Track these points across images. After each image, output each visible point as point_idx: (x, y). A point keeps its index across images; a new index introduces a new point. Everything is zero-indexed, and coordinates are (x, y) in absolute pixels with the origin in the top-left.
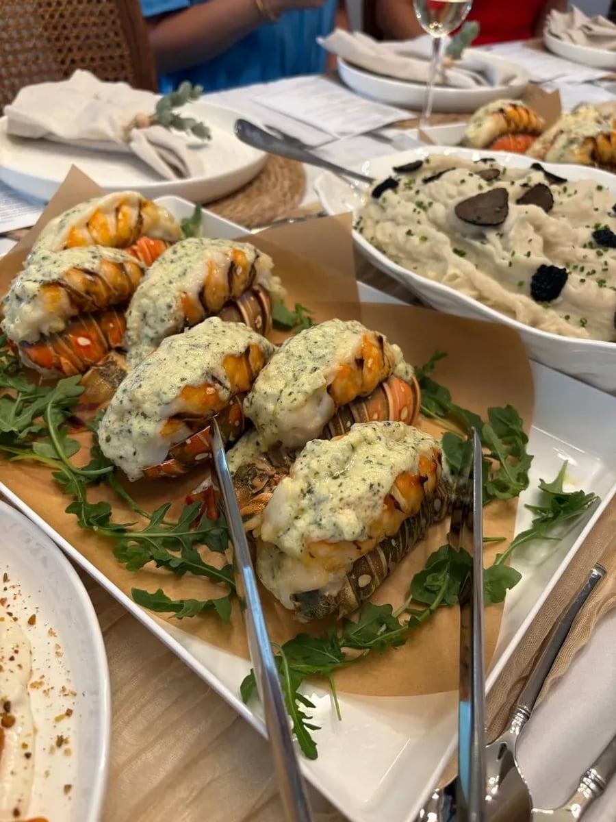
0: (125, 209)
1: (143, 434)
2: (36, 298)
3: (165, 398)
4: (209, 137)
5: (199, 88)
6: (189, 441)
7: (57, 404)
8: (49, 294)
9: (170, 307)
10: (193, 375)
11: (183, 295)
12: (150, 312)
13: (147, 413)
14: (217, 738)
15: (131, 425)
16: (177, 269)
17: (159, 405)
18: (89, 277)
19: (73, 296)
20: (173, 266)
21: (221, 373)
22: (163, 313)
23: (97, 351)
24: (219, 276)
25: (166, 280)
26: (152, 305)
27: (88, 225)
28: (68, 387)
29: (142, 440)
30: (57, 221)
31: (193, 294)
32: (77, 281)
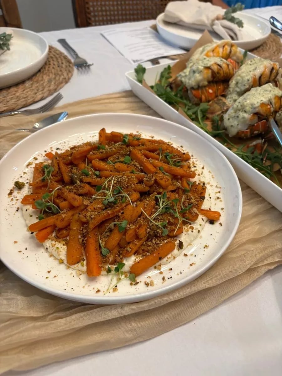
0: (226, 46)
1: (244, 118)
2: (202, 72)
3: (255, 106)
4: (242, 27)
5: (243, 6)
6: (256, 125)
7: (201, 111)
8: (206, 71)
9: (248, 80)
10: (265, 100)
11: (254, 77)
12: (240, 82)
13: (247, 111)
14: (265, 210)
15: (239, 114)
16: (253, 67)
17: (252, 108)
18: (219, 67)
19: (213, 73)
20: (251, 66)
21: (273, 101)
22: (246, 82)
23: (214, 96)
24: (268, 71)
25: (248, 71)
26: (241, 79)
27: (213, 51)
28: (203, 106)
29: (242, 120)
30: (201, 49)
31: (257, 77)
32: (215, 68)
